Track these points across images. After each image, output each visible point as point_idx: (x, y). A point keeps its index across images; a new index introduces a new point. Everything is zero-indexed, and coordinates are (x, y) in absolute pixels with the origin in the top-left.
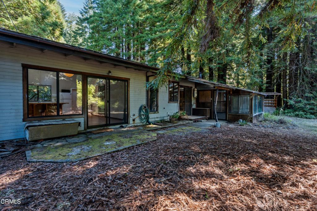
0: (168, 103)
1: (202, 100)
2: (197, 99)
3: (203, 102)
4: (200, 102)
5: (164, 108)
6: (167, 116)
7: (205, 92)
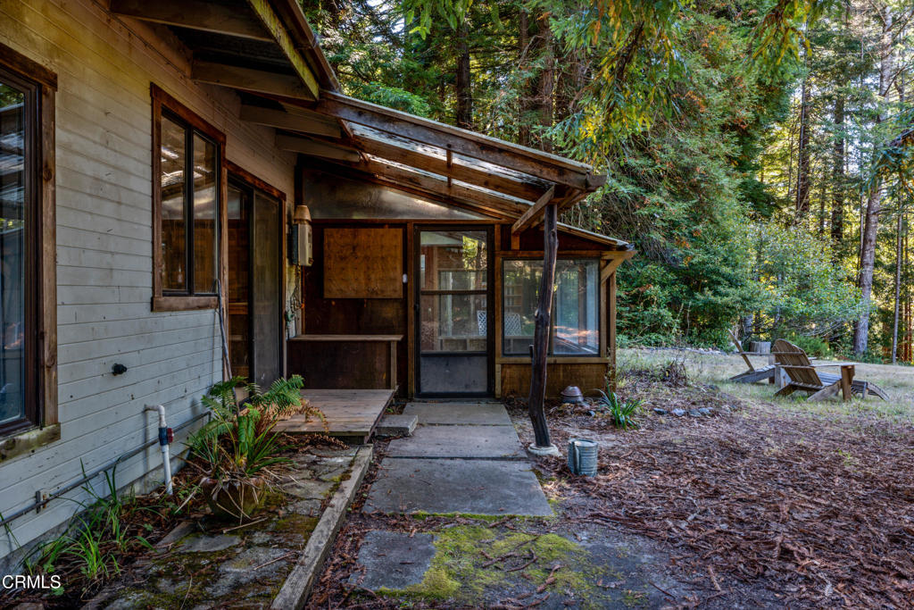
0: (154, 306)
1: (344, 284)
2: (313, 279)
3: (352, 295)
4: (327, 295)
5: (119, 370)
6: (145, 448)
7: (363, 235)
